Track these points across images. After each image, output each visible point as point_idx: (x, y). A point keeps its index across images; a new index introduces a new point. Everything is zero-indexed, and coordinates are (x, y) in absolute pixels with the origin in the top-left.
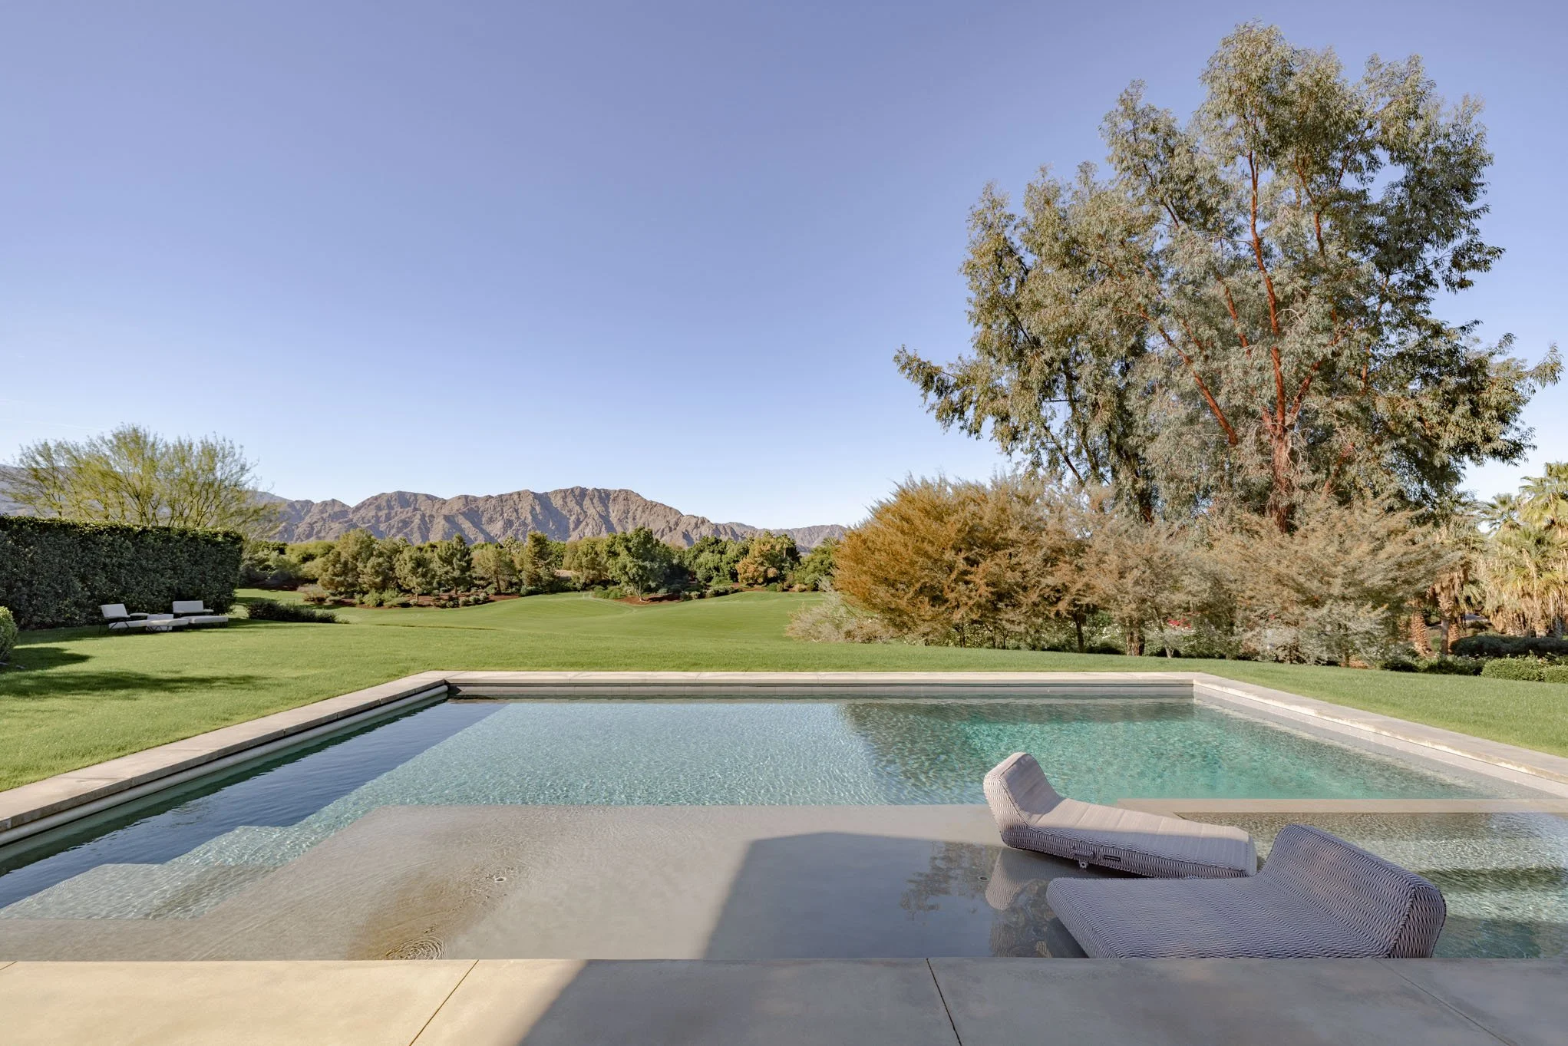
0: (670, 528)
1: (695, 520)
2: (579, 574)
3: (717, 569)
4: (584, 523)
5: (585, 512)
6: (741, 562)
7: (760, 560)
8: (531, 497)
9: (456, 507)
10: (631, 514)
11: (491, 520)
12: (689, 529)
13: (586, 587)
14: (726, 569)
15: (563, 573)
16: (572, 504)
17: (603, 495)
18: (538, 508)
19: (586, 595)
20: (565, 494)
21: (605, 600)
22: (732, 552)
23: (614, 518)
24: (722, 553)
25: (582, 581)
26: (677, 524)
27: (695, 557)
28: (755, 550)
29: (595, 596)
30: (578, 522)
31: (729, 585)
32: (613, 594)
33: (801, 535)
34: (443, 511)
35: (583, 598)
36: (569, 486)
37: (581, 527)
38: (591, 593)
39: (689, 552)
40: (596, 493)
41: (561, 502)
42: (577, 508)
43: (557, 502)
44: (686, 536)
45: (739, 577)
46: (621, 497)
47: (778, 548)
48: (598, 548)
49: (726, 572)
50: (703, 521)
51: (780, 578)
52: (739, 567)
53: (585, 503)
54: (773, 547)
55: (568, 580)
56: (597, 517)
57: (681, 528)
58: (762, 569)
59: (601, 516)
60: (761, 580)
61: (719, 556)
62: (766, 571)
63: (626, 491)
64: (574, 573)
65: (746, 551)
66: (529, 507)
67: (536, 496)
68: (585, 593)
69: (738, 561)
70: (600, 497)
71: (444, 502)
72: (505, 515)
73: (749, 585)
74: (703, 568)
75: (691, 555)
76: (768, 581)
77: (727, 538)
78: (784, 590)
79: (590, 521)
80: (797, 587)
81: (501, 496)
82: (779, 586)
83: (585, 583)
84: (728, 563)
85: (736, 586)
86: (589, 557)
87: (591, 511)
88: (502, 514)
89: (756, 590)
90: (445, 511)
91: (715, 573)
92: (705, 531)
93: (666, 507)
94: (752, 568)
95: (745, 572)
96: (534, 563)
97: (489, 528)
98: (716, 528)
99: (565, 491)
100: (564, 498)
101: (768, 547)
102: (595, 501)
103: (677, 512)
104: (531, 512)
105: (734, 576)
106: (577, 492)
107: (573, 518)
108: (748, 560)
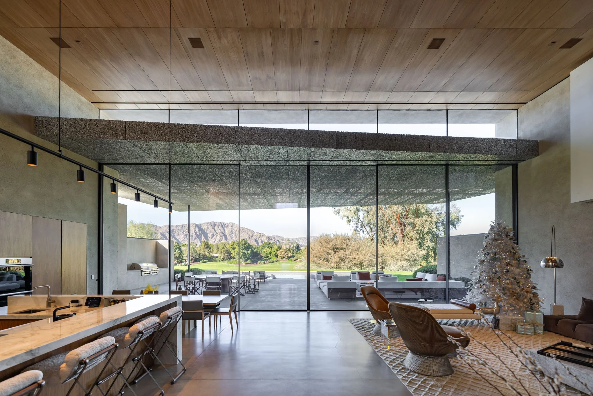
0: (250, 237)
1: (259, 235)
2: (220, 255)
3: (270, 253)
4: (216, 236)
5: (216, 231)
6: (279, 251)
7: (286, 250)
8: (194, 225)
9: (165, 230)
10: (234, 232)
11: (179, 234)
12: (258, 239)
13: (223, 260)
14: (273, 253)
15: (215, 255)
16: (211, 228)
17: (223, 225)
18: (197, 230)
19: (224, 263)
20: (208, 224)
21: (231, 264)
22: (275, 248)
23: (227, 233)
24: (272, 248)
25: (222, 258)
26: (252, 236)
27: (262, 249)
28: (284, 247)
29: (227, 263)
30: (213, 235)
31: (275, 259)
32: (233, 262)
33: (301, 240)
34: (160, 231)
35: (223, 264)
36: (210, 221)
37: (214, 237)
38: (225, 262)
39: (259, 247)
40: (220, 224)
41: (206, 227)
42: (212, 230)
43: (205, 228)
44: (256, 241)
45: (278, 256)
46: (230, 226)
47: (292, 246)
48: (227, 246)
49: (274, 255)
50: (263, 235)
51: (293, 256)
52: (278, 253)
53: (216, 228)
54: (290, 246)
55: (217, 257)
56: (221, 233)
57: (254, 237)
58: (286, 253)
59: (222, 233)
60: (286, 257)
61: (271, 249)
62: (288, 254)
63: (232, 223)
64: (219, 255)
65: (280, 248)
66: (194, 230)
67: (196, 225)
68: (223, 262)
69: (278, 251)
70: (222, 226)
71: (160, 227)
72: (184, 232)
73: (282, 259)
74: (265, 253)
75: (260, 249)
76: (289, 257)
77: (272, 241)
78: (295, 261)
79: (218, 235)
80: (299, 260)
81: (182, 225)
82: (293, 259)
83: (223, 259)
84: (274, 251)
85: (278, 259)
86: (224, 249)
87: (218, 231)
88: (183, 232)
89: (285, 261)
90: (161, 231)
91: (270, 255)
92: (264, 239)
93: (248, 229)
94: (283, 253)
95: (281, 254)
96: (204, 252)
97: (178, 238)
98: (268, 238)
99: (208, 223)
100: (208, 226)
101: (289, 246)
102: (220, 227)
103: (252, 231)
104: (194, 232)
105: (276, 256)
106: (212, 224)
107: (211, 233)
108: (281, 250)
